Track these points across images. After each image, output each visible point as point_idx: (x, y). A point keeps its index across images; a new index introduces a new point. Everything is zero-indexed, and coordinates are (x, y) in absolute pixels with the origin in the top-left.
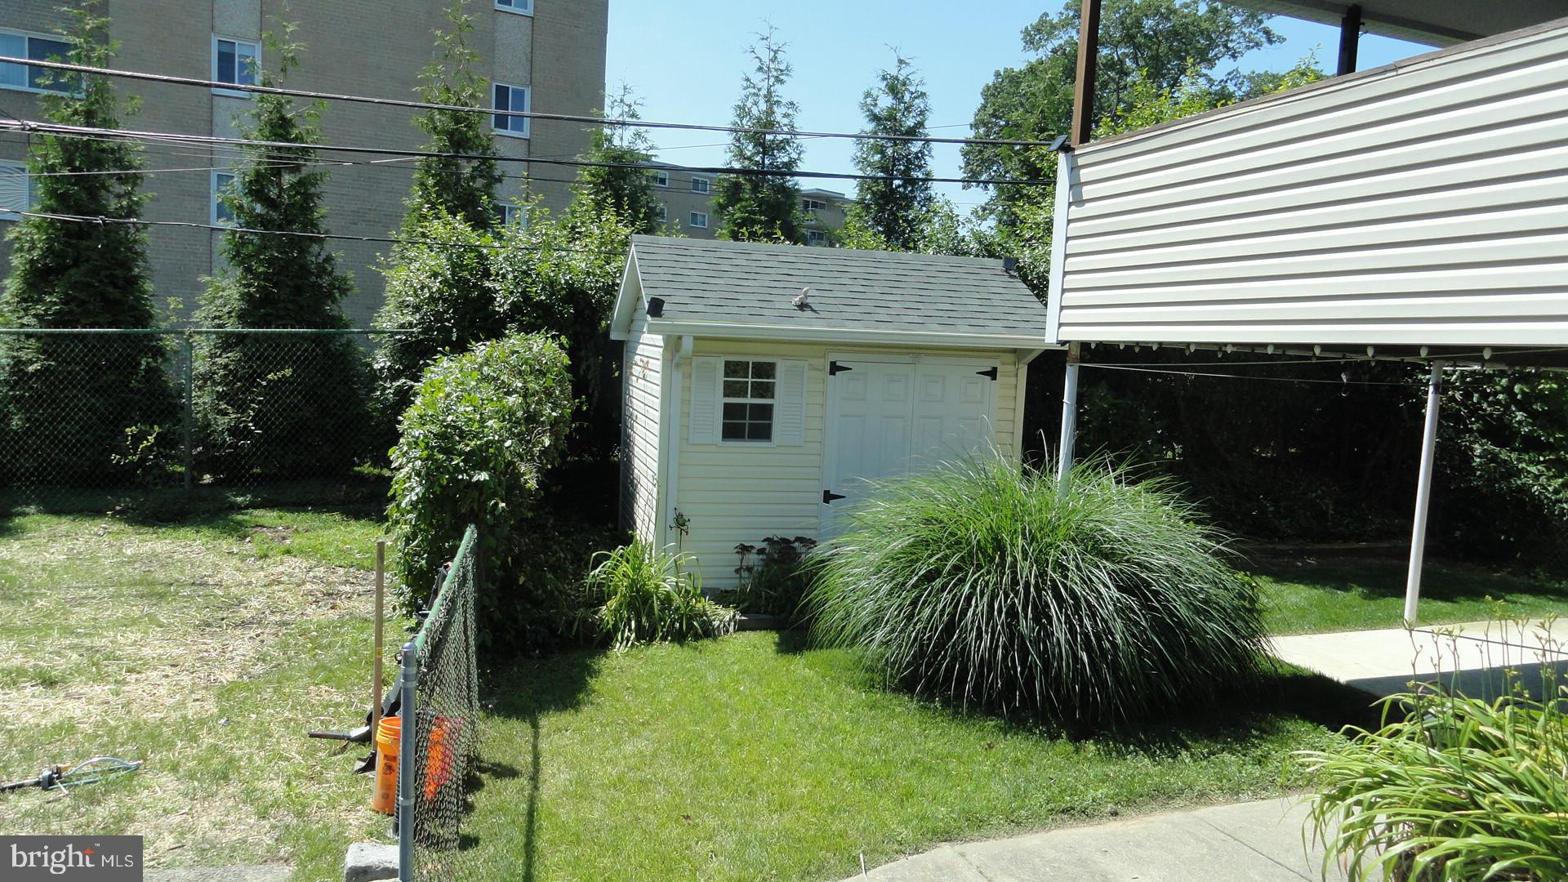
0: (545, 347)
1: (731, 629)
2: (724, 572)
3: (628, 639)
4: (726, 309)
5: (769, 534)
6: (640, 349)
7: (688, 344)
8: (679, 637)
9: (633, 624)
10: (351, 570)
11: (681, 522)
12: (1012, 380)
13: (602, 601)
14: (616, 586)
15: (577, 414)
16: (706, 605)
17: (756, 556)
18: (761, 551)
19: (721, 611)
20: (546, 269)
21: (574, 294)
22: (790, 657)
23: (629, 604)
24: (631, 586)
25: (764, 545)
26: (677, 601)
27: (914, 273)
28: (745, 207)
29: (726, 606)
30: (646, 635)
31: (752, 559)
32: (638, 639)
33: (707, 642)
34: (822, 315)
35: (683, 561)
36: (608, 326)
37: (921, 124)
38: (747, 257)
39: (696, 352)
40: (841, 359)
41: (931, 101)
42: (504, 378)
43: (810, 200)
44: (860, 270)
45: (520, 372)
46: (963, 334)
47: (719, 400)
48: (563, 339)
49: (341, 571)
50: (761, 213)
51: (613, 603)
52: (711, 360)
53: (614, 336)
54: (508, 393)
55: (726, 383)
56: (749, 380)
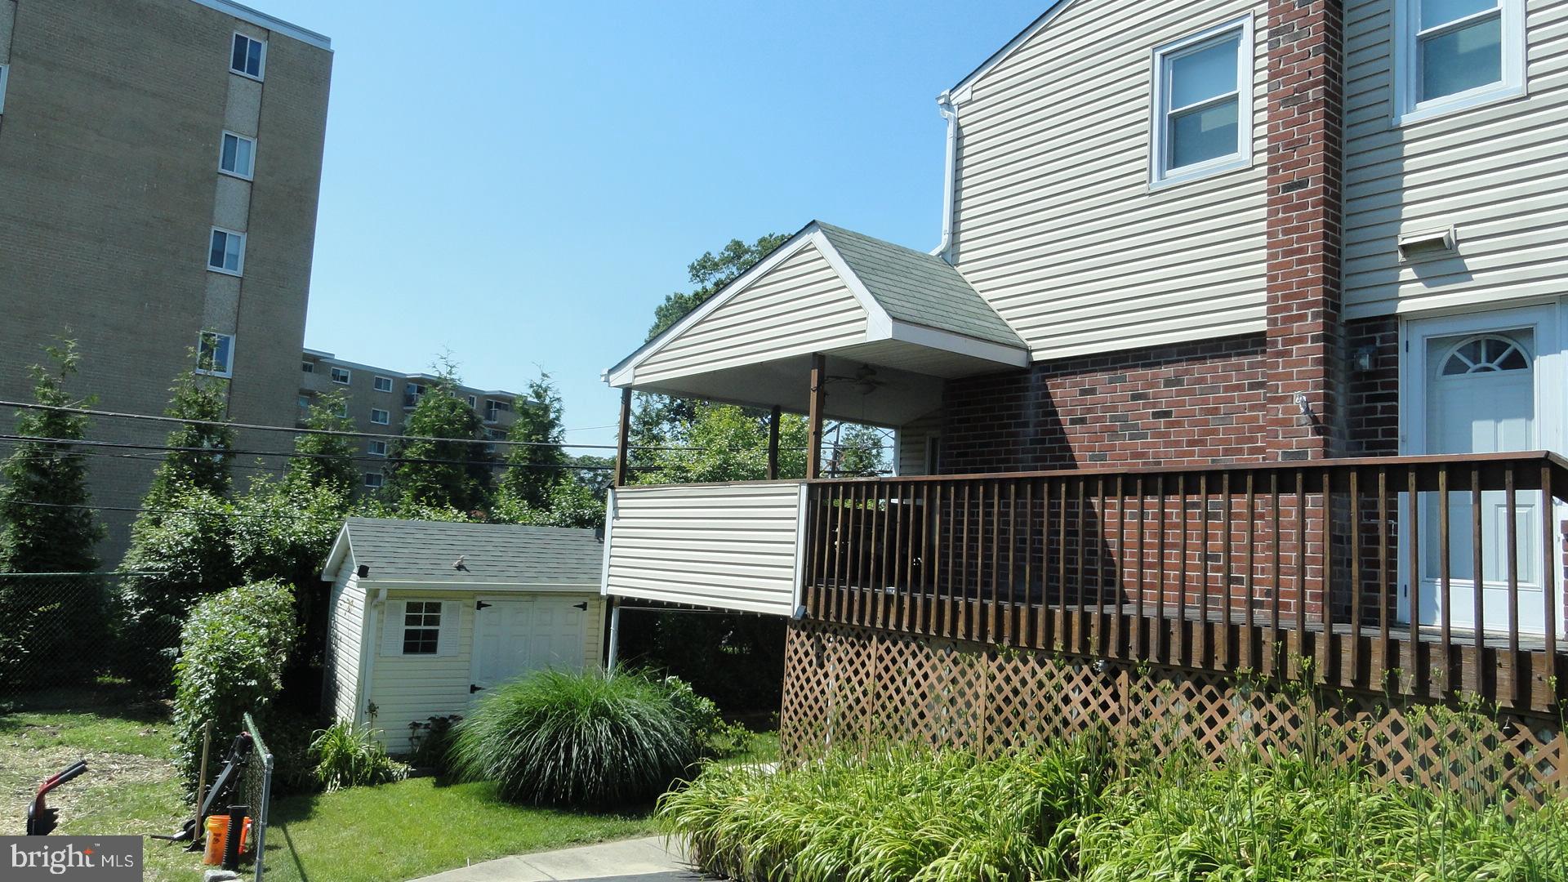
0: (275, 591)
1: (405, 776)
2: (401, 742)
3: (336, 785)
4: (409, 571)
5: (433, 715)
6: (346, 590)
7: (383, 594)
8: (371, 782)
9: (339, 776)
10: (115, 754)
11: (372, 709)
12: (597, 610)
13: (318, 762)
14: (327, 752)
15: (301, 638)
16: (388, 762)
17: (423, 731)
18: (427, 726)
19: (397, 765)
20: (278, 533)
21: (296, 549)
22: (443, 789)
23: (336, 763)
24: (337, 753)
25: (429, 722)
26: (370, 760)
27: (536, 541)
28: (426, 478)
29: (402, 762)
30: (346, 783)
31: (421, 731)
32: (341, 785)
33: (390, 785)
34: (472, 573)
35: (374, 734)
36: (321, 572)
37: (557, 418)
38: (425, 532)
39: (389, 597)
40: (484, 599)
41: (565, 404)
42: (255, 616)
43: (494, 401)
44: (500, 540)
45: (264, 612)
46: (562, 584)
47: (403, 628)
48: (292, 586)
49: (107, 755)
50: (437, 482)
51: (325, 764)
52: (398, 602)
53: (324, 579)
54: (259, 627)
55: (407, 617)
56: (423, 614)
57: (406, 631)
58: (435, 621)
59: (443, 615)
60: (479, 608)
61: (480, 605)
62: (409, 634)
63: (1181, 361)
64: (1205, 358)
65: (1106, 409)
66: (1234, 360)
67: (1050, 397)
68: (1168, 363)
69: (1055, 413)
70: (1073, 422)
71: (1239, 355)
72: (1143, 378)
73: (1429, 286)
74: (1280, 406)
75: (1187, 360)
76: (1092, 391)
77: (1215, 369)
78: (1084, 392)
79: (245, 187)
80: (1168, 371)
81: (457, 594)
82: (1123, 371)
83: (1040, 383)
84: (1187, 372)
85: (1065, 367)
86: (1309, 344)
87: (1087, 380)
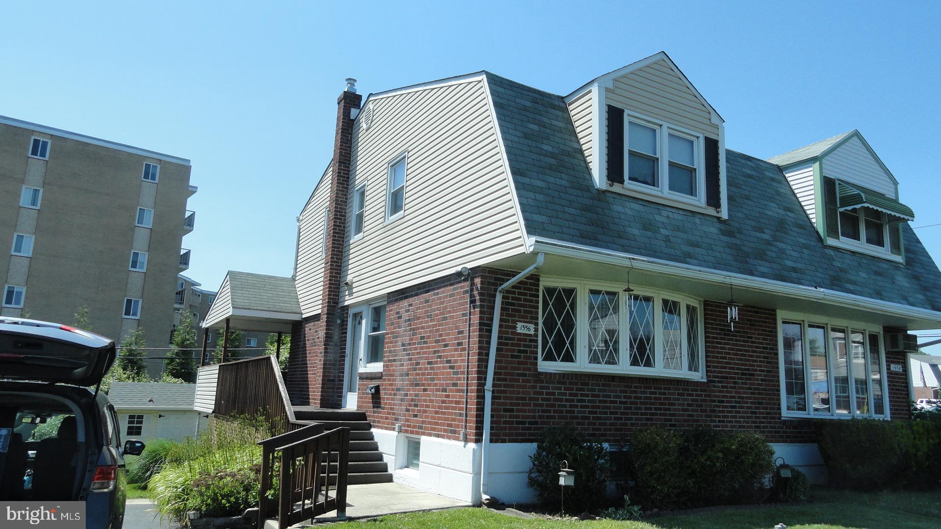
4: (128, 402)
34: (156, 403)
40: (162, 414)
52: (125, 415)
55: (129, 421)
56: (136, 420)
57: (128, 426)
58: (141, 422)
59: (144, 420)
60: (160, 417)
61: (160, 416)
62: (129, 428)
67: (305, 331)
69: (306, 337)
79: (149, 231)
81: (151, 411)
83: (304, 326)
85: (308, 320)
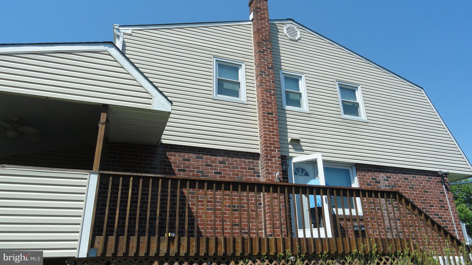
63: (225, 156)
64: (233, 157)
65: (194, 168)
66: (243, 159)
67: (169, 159)
68: (220, 156)
69: (171, 166)
70: (179, 170)
71: (245, 158)
72: (210, 159)
73: (296, 151)
74: (270, 175)
75: (227, 156)
76: (189, 160)
77: (237, 161)
78: (184, 160)
80: (221, 159)
82: (202, 155)
83: (163, 152)
84: (227, 160)
85: (176, 149)
86: (277, 159)
87: (186, 156)
